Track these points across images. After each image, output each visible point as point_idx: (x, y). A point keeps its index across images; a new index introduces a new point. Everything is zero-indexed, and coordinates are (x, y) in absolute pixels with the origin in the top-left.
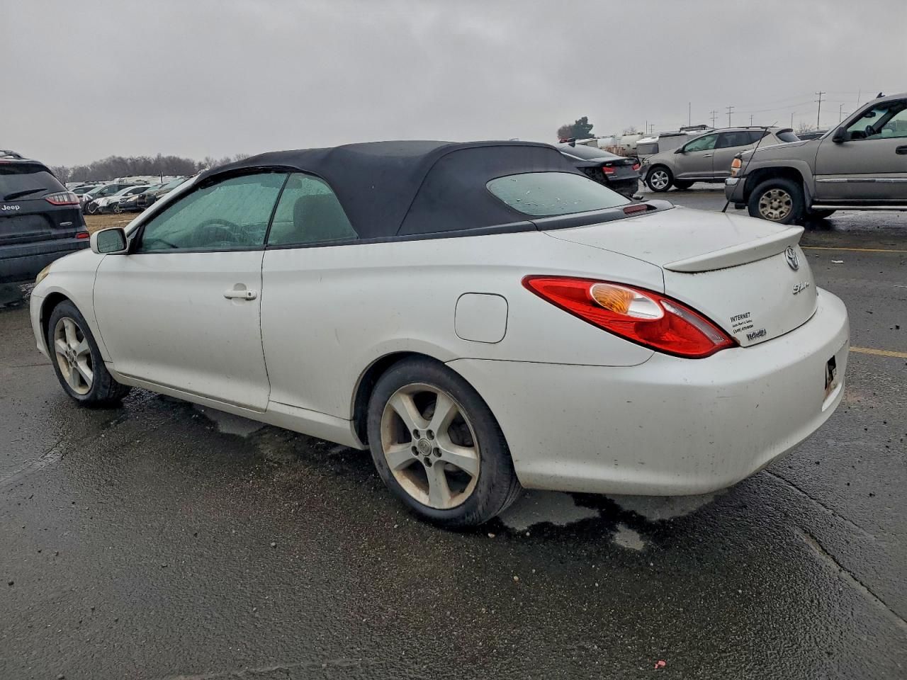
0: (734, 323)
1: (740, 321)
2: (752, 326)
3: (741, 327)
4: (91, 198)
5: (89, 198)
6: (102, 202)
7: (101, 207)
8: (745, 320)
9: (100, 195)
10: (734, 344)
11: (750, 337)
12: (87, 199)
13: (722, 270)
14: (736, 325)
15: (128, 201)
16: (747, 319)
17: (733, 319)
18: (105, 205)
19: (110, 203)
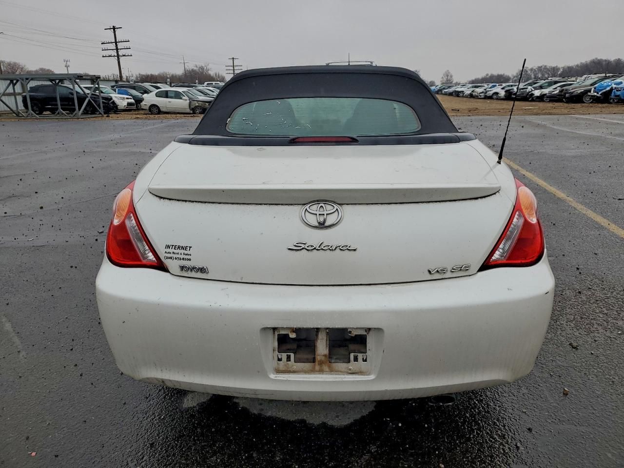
0: (168, 250)
1: (176, 251)
2: (190, 260)
3: (175, 256)
4: (533, 89)
5: (531, 89)
6: (537, 93)
7: (535, 97)
8: (182, 251)
9: (539, 88)
10: (160, 266)
11: (182, 268)
12: (530, 90)
13: (188, 202)
14: (169, 253)
15: (553, 93)
16: (186, 252)
17: (168, 247)
18: (538, 95)
19: (543, 94)
